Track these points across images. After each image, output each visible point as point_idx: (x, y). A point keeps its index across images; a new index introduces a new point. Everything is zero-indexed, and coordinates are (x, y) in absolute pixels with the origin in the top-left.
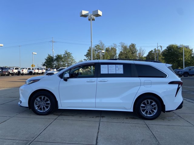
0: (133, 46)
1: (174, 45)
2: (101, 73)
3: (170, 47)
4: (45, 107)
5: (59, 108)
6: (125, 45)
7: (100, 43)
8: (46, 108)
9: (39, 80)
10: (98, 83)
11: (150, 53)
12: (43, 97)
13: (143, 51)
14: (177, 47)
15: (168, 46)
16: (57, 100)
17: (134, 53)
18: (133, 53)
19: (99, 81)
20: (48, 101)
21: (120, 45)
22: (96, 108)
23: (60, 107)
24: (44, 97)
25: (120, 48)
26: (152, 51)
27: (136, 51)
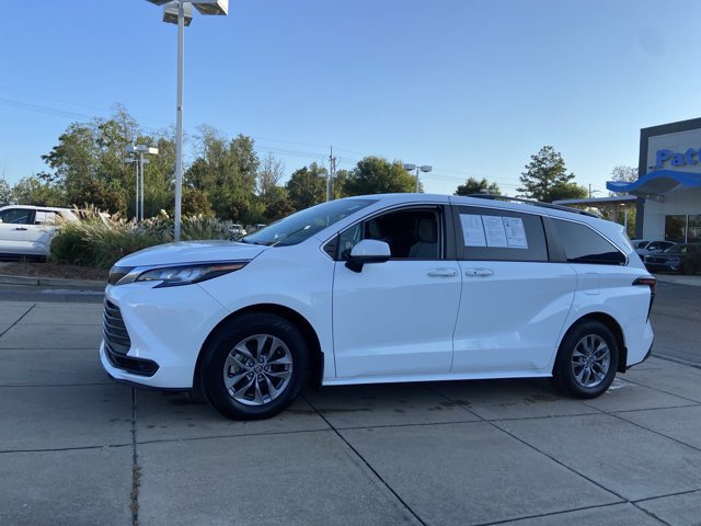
0: (244, 144)
1: (380, 159)
2: (466, 244)
3: (366, 164)
4: (268, 380)
5: (324, 383)
6: (217, 138)
7: (116, 112)
8: (271, 387)
9: (245, 263)
10: (466, 279)
11: (300, 177)
12: (262, 340)
13: (278, 166)
14: (386, 167)
15: (361, 159)
16: (323, 350)
17: (248, 169)
18: (242, 170)
19: (468, 275)
20: (282, 355)
21: (200, 134)
22: (450, 371)
23: (329, 379)
24: (268, 339)
25: (200, 144)
26: (305, 169)
27: (253, 165)
